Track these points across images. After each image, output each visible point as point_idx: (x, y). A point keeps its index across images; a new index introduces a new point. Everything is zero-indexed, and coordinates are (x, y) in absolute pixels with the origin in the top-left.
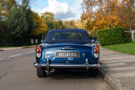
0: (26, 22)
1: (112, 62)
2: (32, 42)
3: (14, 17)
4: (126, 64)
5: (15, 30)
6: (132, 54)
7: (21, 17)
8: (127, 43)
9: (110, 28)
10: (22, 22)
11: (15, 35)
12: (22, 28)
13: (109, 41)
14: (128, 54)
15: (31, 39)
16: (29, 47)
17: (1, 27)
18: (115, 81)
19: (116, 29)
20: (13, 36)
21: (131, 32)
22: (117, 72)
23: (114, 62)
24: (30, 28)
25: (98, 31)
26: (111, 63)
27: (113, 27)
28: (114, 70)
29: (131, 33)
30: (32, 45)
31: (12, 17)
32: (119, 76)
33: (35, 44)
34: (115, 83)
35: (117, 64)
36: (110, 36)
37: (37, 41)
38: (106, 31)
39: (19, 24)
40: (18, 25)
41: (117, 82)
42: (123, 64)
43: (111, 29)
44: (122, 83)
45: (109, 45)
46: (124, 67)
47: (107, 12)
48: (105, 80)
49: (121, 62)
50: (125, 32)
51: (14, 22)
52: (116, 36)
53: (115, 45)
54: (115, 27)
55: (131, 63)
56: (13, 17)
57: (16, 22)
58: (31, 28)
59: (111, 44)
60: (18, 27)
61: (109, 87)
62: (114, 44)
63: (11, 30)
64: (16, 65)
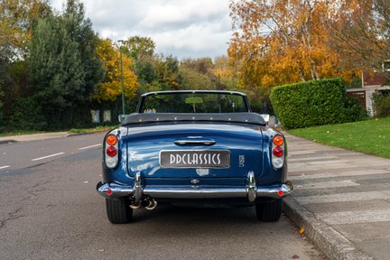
0: (77, 64)
1: (319, 176)
2: (96, 118)
3: (44, 49)
4: (357, 182)
5: (47, 85)
6: (372, 154)
7: (66, 51)
8: (353, 120)
9: (306, 80)
10: (66, 63)
11: (47, 100)
12: (67, 81)
13: (305, 115)
14: (358, 153)
15: (93, 112)
16: (87, 131)
17: (11, 76)
18: (334, 236)
19: (325, 82)
20: (45, 102)
21: (364, 92)
22: (335, 207)
23: (323, 176)
24: (90, 79)
25: (275, 88)
26: (314, 180)
27: (315, 77)
28: (326, 201)
29: (365, 95)
30: (94, 125)
31: (38, 51)
32: (343, 221)
33: (102, 123)
34: (333, 242)
35: (334, 184)
36: (308, 102)
37: (107, 116)
38: (296, 89)
39: (58, 68)
40: (57, 72)
41: (340, 242)
42: (349, 182)
43: (311, 84)
44: (354, 243)
45: (304, 127)
46: (355, 194)
47: (299, 37)
48: (302, 231)
49: (343, 178)
50: (348, 90)
51: (44, 64)
52: (323, 102)
53: (321, 127)
54: (321, 78)
55: (371, 181)
56: (41, 51)
57: (50, 65)
58: (91, 81)
59: (311, 125)
60: (57, 77)
61: (316, 253)
62: (318, 124)
63: (39, 86)
64: (49, 184)
